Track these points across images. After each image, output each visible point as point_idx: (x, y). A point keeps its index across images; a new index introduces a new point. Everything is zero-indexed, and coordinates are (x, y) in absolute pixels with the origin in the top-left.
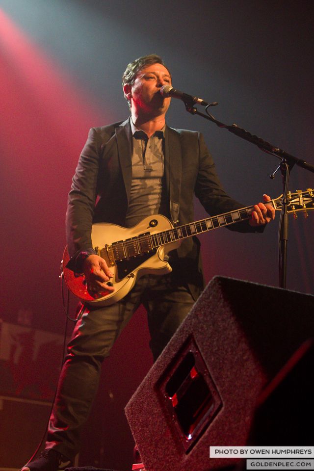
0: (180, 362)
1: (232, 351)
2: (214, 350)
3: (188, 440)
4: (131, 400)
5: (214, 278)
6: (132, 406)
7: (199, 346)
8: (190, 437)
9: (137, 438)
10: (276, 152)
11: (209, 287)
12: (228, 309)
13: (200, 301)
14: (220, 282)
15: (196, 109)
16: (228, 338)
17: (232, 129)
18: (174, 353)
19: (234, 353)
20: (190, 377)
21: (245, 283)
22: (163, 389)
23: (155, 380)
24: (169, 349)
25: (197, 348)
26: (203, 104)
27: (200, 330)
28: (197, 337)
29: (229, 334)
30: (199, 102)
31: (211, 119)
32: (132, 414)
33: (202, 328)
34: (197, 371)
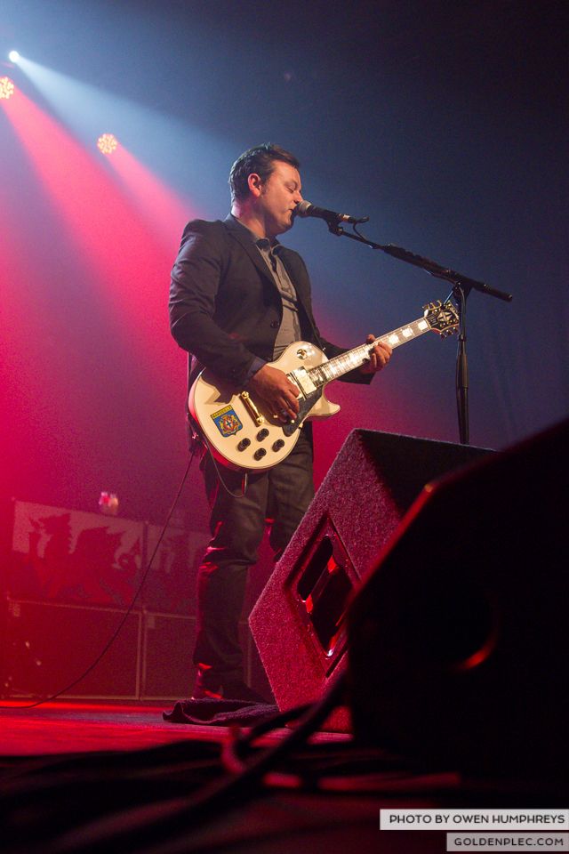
0: (314, 551)
1: (379, 530)
2: (356, 531)
3: (328, 657)
4: (255, 607)
5: (352, 432)
6: (256, 615)
7: (337, 527)
8: (330, 654)
9: (264, 658)
10: (447, 275)
11: (346, 445)
12: (372, 472)
13: (335, 466)
14: (360, 436)
15: (342, 228)
16: (373, 513)
17: (388, 250)
18: (306, 539)
19: (383, 532)
20: (327, 571)
21: (397, 436)
22: (294, 589)
23: (284, 577)
24: (299, 534)
25: (335, 530)
26: (350, 221)
27: (337, 505)
28: (334, 515)
29: (375, 507)
30: (345, 219)
31: (362, 240)
32: (257, 624)
33: (340, 502)
34: (336, 562)
